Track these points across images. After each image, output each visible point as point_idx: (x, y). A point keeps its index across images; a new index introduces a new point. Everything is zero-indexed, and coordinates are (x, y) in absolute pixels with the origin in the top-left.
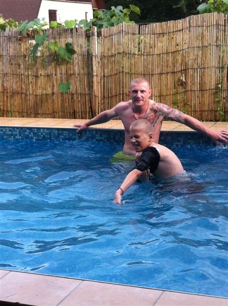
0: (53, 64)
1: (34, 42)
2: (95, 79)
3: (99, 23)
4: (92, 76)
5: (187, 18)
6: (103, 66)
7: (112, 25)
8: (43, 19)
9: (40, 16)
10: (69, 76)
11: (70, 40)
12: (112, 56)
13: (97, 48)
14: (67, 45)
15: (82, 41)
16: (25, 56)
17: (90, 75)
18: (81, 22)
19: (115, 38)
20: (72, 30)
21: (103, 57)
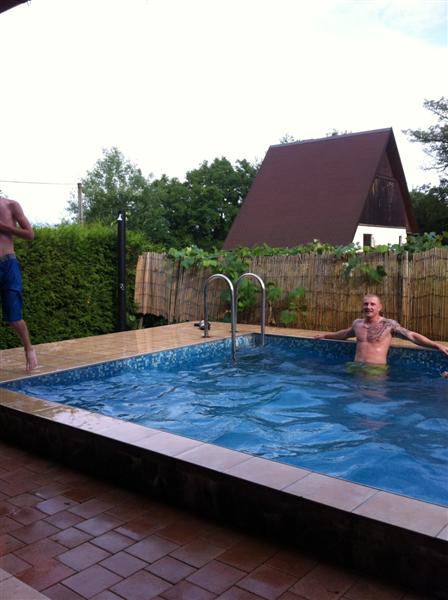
0: (364, 285)
1: (347, 264)
2: (404, 299)
3: (412, 247)
4: (402, 297)
6: (413, 288)
7: (424, 250)
8: (358, 243)
9: (355, 241)
11: (381, 263)
12: (422, 279)
13: (407, 271)
14: (378, 267)
15: (394, 264)
16: (338, 277)
17: (399, 295)
18: (394, 246)
19: (426, 262)
20: (384, 254)
21: (413, 280)
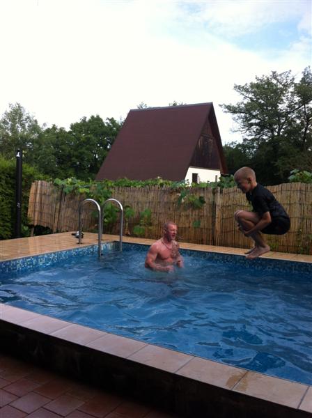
0: (191, 209)
1: (180, 195)
2: (217, 220)
3: (222, 184)
4: (215, 218)
5: (280, 185)
6: (223, 212)
7: (230, 187)
8: (188, 180)
9: (186, 179)
10: (200, 217)
11: (202, 195)
12: (229, 206)
13: (219, 201)
14: (200, 197)
15: (210, 195)
16: (173, 203)
17: (214, 217)
18: (212, 183)
19: (231, 195)
20: (204, 189)
21: (223, 206)
